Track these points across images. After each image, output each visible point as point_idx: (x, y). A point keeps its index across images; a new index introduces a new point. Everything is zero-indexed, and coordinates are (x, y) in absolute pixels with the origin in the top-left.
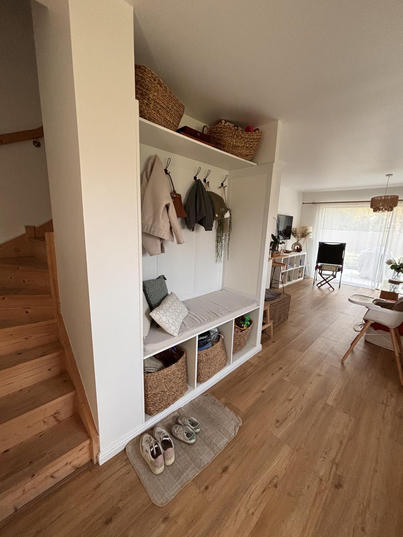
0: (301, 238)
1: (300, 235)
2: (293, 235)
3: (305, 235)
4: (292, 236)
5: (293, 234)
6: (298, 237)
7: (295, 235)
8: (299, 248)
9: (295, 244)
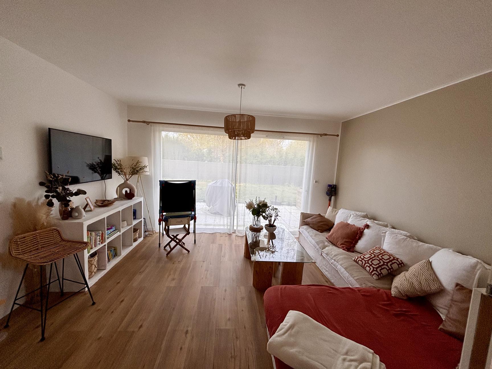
0: (130, 176)
1: (127, 171)
2: (117, 172)
3: (137, 171)
4: (114, 173)
5: (116, 169)
6: (125, 175)
7: (120, 170)
8: (128, 192)
9: (121, 187)
